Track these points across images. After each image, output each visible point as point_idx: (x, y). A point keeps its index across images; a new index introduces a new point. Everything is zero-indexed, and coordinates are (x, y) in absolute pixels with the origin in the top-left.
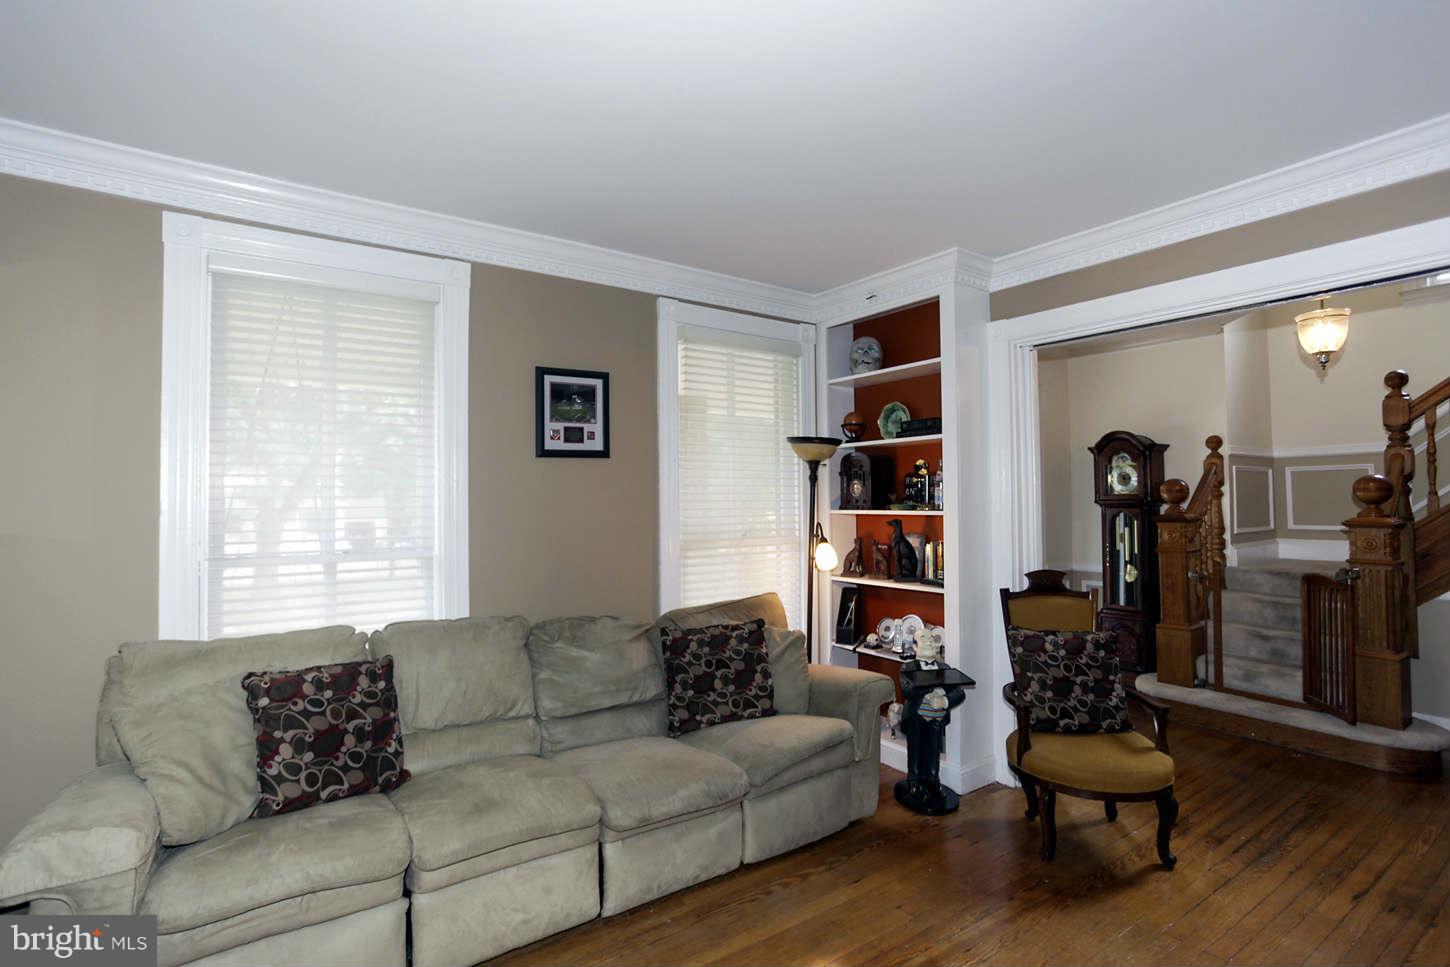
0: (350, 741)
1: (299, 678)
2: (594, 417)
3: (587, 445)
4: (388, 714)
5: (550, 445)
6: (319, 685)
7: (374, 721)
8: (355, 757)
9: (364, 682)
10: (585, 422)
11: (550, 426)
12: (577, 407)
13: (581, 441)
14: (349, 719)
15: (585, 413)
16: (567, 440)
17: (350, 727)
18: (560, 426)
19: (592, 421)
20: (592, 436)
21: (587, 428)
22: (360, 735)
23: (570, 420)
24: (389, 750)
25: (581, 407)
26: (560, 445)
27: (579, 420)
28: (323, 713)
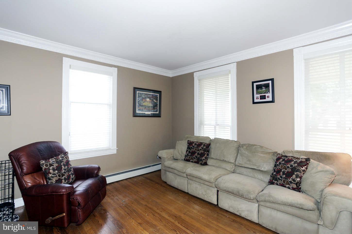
0: (196, 154)
1: (193, 142)
2: (269, 92)
3: (267, 100)
4: (204, 152)
5: (256, 101)
6: (195, 144)
7: (201, 153)
8: (196, 157)
9: (202, 146)
10: (266, 93)
11: (256, 96)
12: (263, 90)
13: (265, 99)
14: (197, 151)
15: (266, 91)
16: (261, 99)
17: (197, 152)
18: (259, 96)
19: (269, 93)
20: (268, 97)
21: (267, 95)
22: (198, 154)
23: (261, 93)
24: (202, 158)
25: (265, 90)
26: (259, 100)
27: (264, 93)
28: (194, 149)
